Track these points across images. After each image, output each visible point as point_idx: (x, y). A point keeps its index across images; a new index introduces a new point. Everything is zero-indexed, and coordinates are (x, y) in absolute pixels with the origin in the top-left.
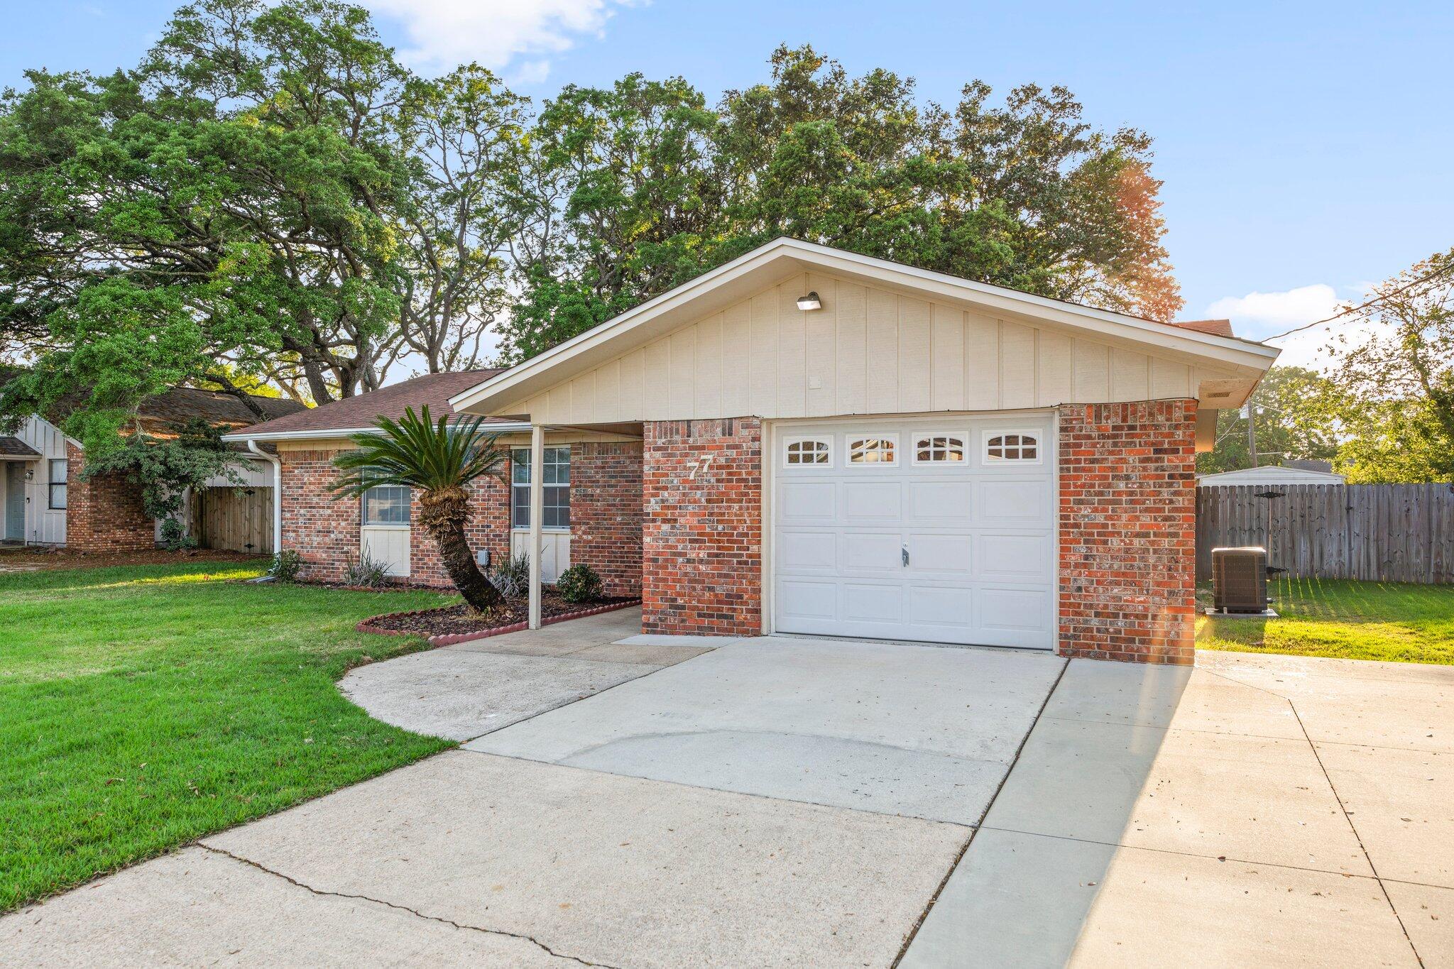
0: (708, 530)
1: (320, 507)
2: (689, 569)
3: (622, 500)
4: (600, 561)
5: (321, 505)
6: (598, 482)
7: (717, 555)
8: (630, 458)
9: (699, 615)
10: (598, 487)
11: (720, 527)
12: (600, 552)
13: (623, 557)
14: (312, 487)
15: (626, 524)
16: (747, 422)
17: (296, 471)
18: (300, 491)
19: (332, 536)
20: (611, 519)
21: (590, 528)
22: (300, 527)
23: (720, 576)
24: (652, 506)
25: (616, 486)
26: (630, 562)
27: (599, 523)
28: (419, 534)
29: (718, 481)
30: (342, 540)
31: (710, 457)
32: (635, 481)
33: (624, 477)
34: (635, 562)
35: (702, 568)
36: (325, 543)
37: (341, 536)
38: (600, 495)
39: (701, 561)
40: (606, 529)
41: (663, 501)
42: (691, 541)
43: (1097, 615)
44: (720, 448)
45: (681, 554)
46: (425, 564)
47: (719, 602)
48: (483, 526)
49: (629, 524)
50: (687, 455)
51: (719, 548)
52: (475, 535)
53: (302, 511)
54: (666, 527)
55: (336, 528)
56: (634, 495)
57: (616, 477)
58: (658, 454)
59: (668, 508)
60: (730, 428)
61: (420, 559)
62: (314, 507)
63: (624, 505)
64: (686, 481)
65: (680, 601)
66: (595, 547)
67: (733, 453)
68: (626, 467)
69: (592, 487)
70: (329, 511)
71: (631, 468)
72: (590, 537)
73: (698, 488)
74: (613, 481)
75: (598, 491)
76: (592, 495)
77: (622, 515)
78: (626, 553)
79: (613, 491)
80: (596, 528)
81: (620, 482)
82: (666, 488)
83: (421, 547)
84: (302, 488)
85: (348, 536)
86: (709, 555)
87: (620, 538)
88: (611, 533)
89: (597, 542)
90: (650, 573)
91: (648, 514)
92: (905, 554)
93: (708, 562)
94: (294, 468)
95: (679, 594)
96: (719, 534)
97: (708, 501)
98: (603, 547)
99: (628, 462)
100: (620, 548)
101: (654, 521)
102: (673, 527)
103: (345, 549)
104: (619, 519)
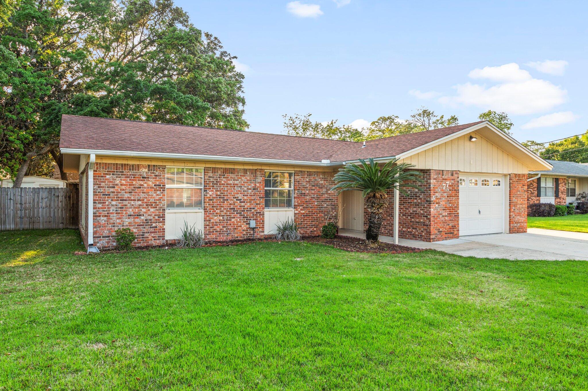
0: (448, 206)
1: (131, 200)
2: (443, 219)
3: (317, 196)
4: (308, 222)
5: (132, 198)
6: (307, 188)
7: (450, 214)
8: (320, 178)
9: (445, 234)
10: (307, 190)
11: (450, 205)
12: (308, 218)
13: (317, 219)
14: (123, 187)
15: (318, 205)
16: (457, 172)
17: (108, 177)
18: (112, 190)
19: (142, 218)
20: (312, 204)
21: (304, 208)
22: (111, 213)
23: (450, 220)
24: (433, 199)
25: (315, 190)
26: (320, 221)
27: (307, 205)
28: (211, 214)
29: (450, 190)
30: (151, 220)
31: (448, 182)
32: (322, 188)
33: (318, 186)
34: (322, 221)
35: (446, 218)
36: (136, 223)
37: (149, 218)
38: (308, 194)
39: (446, 216)
40: (311, 208)
41: (436, 197)
42: (443, 210)
43: (516, 223)
44: (450, 180)
45: (441, 214)
46: (215, 230)
47: (450, 229)
48: (250, 208)
49: (320, 205)
50: (442, 182)
51: (450, 212)
52: (246, 213)
53: (114, 203)
54: (437, 205)
55: (146, 213)
56: (322, 194)
57: (315, 186)
58: (435, 181)
59: (437, 199)
60: (453, 174)
61: (211, 227)
62: (126, 200)
63: (318, 198)
64: (442, 190)
65: (441, 230)
66: (306, 216)
67: (453, 181)
68: (319, 182)
69: (304, 190)
70: (140, 203)
71: (321, 182)
72: (303, 212)
73: (445, 192)
74: (313, 188)
75: (307, 192)
76: (305, 194)
77: (317, 202)
78: (319, 217)
79: (313, 192)
80: (306, 208)
81: (316, 188)
82: (437, 192)
83: (212, 221)
84: (114, 187)
85: (157, 217)
86: (448, 214)
87: (316, 211)
88: (313, 210)
89: (306, 214)
90: (433, 221)
91: (432, 201)
92: (479, 212)
93: (448, 216)
94: (107, 174)
95: (441, 227)
96: (450, 207)
97: (448, 197)
98: (309, 216)
99: (320, 180)
100: (316, 215)
101: (434, 203)
102: (439, 205)
103: (154, 225)
104: (316, 203)
